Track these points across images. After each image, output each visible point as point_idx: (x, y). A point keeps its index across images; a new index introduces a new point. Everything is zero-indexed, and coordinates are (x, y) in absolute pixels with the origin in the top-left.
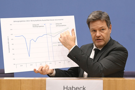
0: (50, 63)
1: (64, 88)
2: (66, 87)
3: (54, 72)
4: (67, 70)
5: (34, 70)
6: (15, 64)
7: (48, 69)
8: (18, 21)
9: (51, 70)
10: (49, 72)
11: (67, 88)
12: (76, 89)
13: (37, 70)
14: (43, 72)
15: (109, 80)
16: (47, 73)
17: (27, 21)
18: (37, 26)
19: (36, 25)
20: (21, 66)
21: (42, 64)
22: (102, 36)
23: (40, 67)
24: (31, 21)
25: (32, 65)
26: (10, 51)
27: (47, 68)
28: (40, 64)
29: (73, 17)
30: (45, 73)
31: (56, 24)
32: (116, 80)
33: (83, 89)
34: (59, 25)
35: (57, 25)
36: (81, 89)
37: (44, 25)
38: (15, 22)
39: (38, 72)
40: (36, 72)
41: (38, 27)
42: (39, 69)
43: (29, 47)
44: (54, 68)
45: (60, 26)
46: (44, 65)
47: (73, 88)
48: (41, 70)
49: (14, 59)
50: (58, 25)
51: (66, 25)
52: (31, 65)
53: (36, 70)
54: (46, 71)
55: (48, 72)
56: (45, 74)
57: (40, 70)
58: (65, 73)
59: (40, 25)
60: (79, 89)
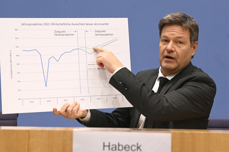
0: (82, 100)
1: (104, 146)
2: (107, 144)
3: (89, 115)
4: (110, 112)
5: (54, 109)
6: (20, 99)
7: (78, 109)
8: (30, 25)
9: (83, 111)
10: (80, 114)
11: (109, 146)
12: (125, 148)
13: (58, 110)
14: (68, 114)
15: (182, 134)
16: (75, 116)
17: (45, 24)
18: (63, 33)
19: (59, 32)
20: (31, 102)
22: (175, 53)
23: (64, 106)
24: (52, 24)
25: (50, 101)
26: (13, 75)
27: (75, 108)
28: (65, 100)
29: (125, 21)
30: (72, 116)
31: (96, 31)
33: (136, 148)
34: (101, 33)
35: (97, 33)
36: (134, 148)
37: (74, 33)
38: (24, 26)
39: (60, 114)
40: (57, 114)
41: (63, 35)
42: (62, 108)
43: (46, 71)
44: (89, 109)
45: (102, 35)
46: (71, 102)
47: (119, 146)
48: (66, 111)
49: (20, 90)
50: (99, 33)
52: (48, 101)
53: (56, 110)
54: (74, 114)
55: (78, 115)
56: (72, 118)
57: (63, 111)
58: (108, 118)
59: (67, 33)
60: (130, 149)
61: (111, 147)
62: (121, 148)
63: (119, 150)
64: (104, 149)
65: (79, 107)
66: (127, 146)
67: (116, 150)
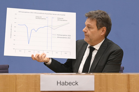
1: (58, 83)
3: (50, 61)
6: (14, 49)
8: (23, 12)
9: (48, 59)
10: (45, 59)
11: (60, 83)
12: (69, 84)
14: (39, 59)
15: (100, 75)
17: (31, 13)
18: (40, 18)
19: (38, 17)
20: (20, 51)
21: (39, 52)
24: (35, 13)
25: (30, 51)
26: (11, 36)
27: (43, 56)
28: (38, 52)
30: (41, 60)
32: (107, 75)
33: (75, 84)
34: (60, 19)
35: (58, 19)
36: (74, 84)
37: (46, 18)
39: (35, 59)
40: (33, 59)
43: (29, 36)
44: (51, 57)
47: (66, 83)
48: (38, 57)
49: (14, 44)
50: (59, 19)
51: (67, 20)
52: (29, 51)
59: (42, 18)
60: (72, 84)
61: (61, 83)
62: (67, 84)
63: (66, 85)
64: (57, 85)
65: (46, 55)
66: (70, 83)
67: (64, 85)
